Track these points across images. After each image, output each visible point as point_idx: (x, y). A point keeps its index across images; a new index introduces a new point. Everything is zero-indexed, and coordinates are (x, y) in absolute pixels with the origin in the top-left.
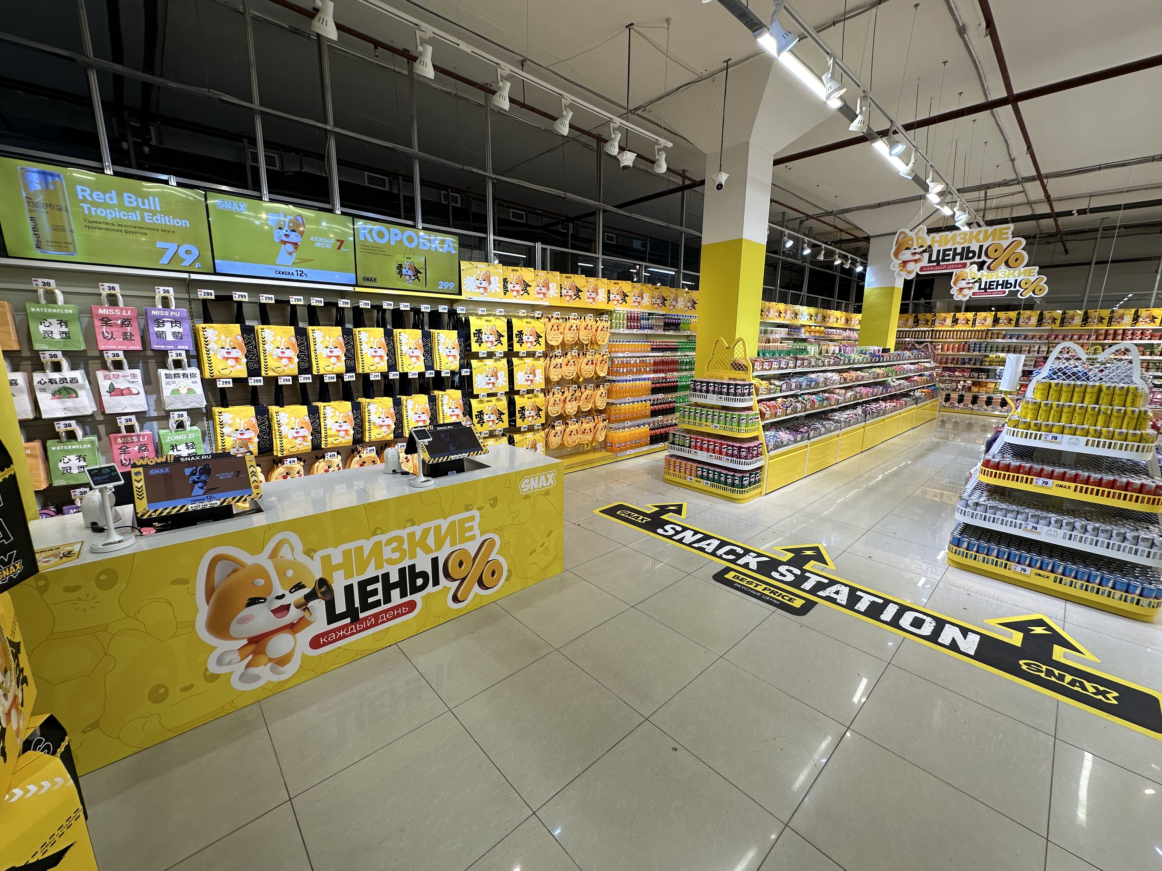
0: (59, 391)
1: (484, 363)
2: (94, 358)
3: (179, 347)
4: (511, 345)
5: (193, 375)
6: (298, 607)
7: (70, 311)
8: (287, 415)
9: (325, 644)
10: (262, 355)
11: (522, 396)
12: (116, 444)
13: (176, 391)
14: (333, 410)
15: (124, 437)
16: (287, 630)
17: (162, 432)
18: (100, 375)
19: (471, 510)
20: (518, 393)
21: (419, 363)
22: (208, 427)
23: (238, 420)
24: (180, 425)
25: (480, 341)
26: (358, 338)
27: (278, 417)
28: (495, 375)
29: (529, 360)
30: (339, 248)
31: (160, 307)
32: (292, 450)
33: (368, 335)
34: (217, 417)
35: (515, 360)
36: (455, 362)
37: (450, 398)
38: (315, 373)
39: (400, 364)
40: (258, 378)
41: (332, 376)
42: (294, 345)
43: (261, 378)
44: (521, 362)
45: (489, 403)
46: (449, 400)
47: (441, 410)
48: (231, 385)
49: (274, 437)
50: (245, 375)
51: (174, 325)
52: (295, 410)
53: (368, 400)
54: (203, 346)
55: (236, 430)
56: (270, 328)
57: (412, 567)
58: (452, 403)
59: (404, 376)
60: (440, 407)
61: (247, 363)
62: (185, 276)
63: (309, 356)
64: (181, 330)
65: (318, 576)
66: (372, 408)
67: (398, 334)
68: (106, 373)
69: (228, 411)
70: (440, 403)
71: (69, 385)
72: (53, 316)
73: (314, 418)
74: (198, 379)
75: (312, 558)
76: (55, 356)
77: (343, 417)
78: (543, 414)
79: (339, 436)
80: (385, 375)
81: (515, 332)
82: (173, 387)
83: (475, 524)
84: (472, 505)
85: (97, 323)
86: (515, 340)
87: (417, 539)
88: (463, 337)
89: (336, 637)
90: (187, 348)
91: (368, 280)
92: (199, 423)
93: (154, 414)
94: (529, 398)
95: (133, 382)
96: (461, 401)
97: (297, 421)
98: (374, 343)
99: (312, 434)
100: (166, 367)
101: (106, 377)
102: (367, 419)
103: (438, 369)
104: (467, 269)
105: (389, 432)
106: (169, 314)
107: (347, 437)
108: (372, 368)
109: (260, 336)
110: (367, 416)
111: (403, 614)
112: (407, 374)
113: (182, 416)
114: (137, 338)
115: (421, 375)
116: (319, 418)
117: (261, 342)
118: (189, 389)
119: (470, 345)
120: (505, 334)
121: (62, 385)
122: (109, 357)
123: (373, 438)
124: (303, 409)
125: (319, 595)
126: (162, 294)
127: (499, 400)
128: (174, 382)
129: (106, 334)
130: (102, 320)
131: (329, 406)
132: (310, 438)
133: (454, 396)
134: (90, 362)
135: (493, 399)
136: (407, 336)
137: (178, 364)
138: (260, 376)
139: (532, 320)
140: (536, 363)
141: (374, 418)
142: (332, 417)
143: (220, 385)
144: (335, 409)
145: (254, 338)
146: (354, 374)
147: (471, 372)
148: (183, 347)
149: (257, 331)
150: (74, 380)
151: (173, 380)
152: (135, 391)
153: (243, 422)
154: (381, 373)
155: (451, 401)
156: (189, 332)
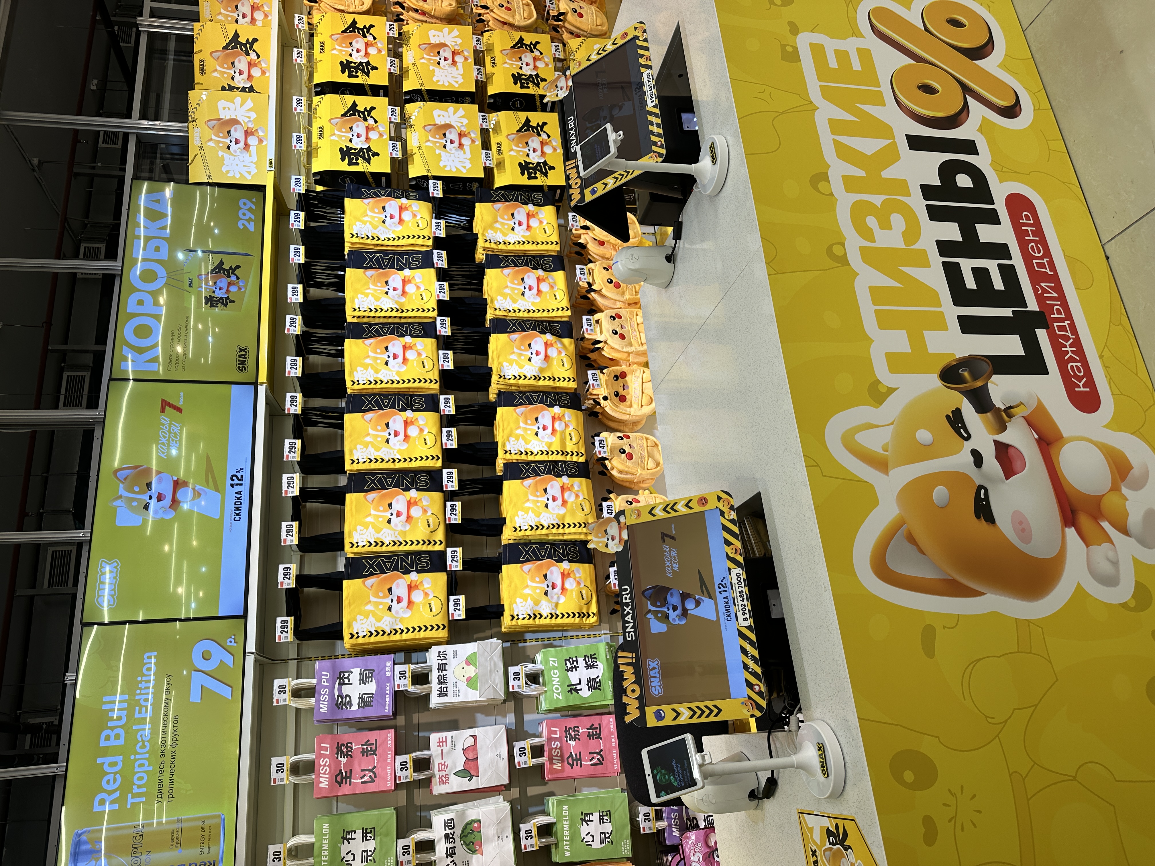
0: (467, 845)
1: (415, 150)
2: (410, 797)
3: (388, 674)
4: (375, 90)
5: (442, 656)
6: (1002, 427)
7: (326, 826)
8: (520, 513)
9: (1091, 382)
10: (402, 548)
11: (489, 77)
12: (563, 770)
13: (471, 682)
14: (512, 439)
15: (551, 760)
16: (1053, 452)
17: (544, 705)
18: (438, 789)
19: (795, 49)
20: (481, 86)
21: (418, 280)
22: (537, 640)
23: (527, 591)
24: (533, 678)
25: (367, 154)
26: (367, 386)
27: (523, 528)
28: (443, 129)
29: (409, 55)
30: (180, 410)
31: (314, 699)
32: (587, 509)
33: (359, 369)
34: (520, 622)
35: (408, 86)
36: (414, 208)
37: (491, 226)
38: (439, 464)
39: (419, 314)
40: (449, 555)
41: (444, 434)
42: (384, 496)
43: (449, 550)
44: (411, 73)
45: (504, 149)
46: (495, 230)
47: (517, 247)
48: (462, 598)
49: (561, 537)
50: (442, 578)
51: (346, 681)
52: (511, 500)
53: (494, 378)
54: (385, 638)
55: (546, 594)
56: (350, 533)
57: (927, 191)
58: (503, 224)
59: (443, 308)
60: (511, 247)
61: (419, 572)
62: (250, 660)
63: (405, 472)
64: (356, 671)
65: (934, 381)
66: (510, 371)
67: (357, 313)
68: (436, 780)
69: (511, 605)
70: (502, 247)
71: (458, 831)
72: (334, 850)
73: (527, 471)
74: (450, 649)
75: (891, 391)
76: (406, 848)
77: (526, 423)
78: (529, 38)
79: (563, 433)
80: (444, 343)
81: (344, 78)
82: (462, 686)
83: (831, 45)
84: (783, 47)
85: (346, 789)
86: (360, 79)
87: (863, 174)
88: (359, 189)
89: (1076, 361)
90: (389, 664)
91: (243, 363)
92: (529, 652)
93: (511, 718)
94: (494, 64)
95: (454, 744)
96: (498, 205)
97: (531, 498)
98: (376, 359)
99: (559, 476)
100: (427, 697)
101: (445, 780)
102: (532, 382)
103: (430, 243)
104: (207, 168)
105: (559, 345)
106: (325, 687)
107: (567, 419)
108: (429, 365)
109: (366, 549)
110: (526, 382)
111: (1037, 223)
112: (440, 303)
113: (516, 675)
114: (373, 736)
115: (442, 275)
116: (528, 463)
117: (378, 549)
118: (468, 663)
119: (377, 176)
120: (349, 99)
121: (458, 840)
122: (408, 775)
123: (570, 374)
124: (509, 487)
125: (979, 384)
126: (288, 695)
127: (497, 128)
128: (455, 684)
129: (366, 779)
130: (340, 784)
131: (504, 445)
132: (565, 479)
133: (488, 218)
134: (417, 802)
135: (494, 140)
136: (360, 296)
137: (420, 678)
138: (443, 554)
139: (317, 41)
140: (414, 41)
141: (530, 370)
142: (527, 442)
143: (461, 614)
144: (510, 435)
145: (371, 558)
146: (442, 397)
147: (436, 178)
148: (388, 669)
149: (355, 554)
150: (449, 824)
151: (450, 685)
152: (471, 742)
153: (530, 583)
154: (439, 349)
155: (497, 225)
156: (360, 659)
